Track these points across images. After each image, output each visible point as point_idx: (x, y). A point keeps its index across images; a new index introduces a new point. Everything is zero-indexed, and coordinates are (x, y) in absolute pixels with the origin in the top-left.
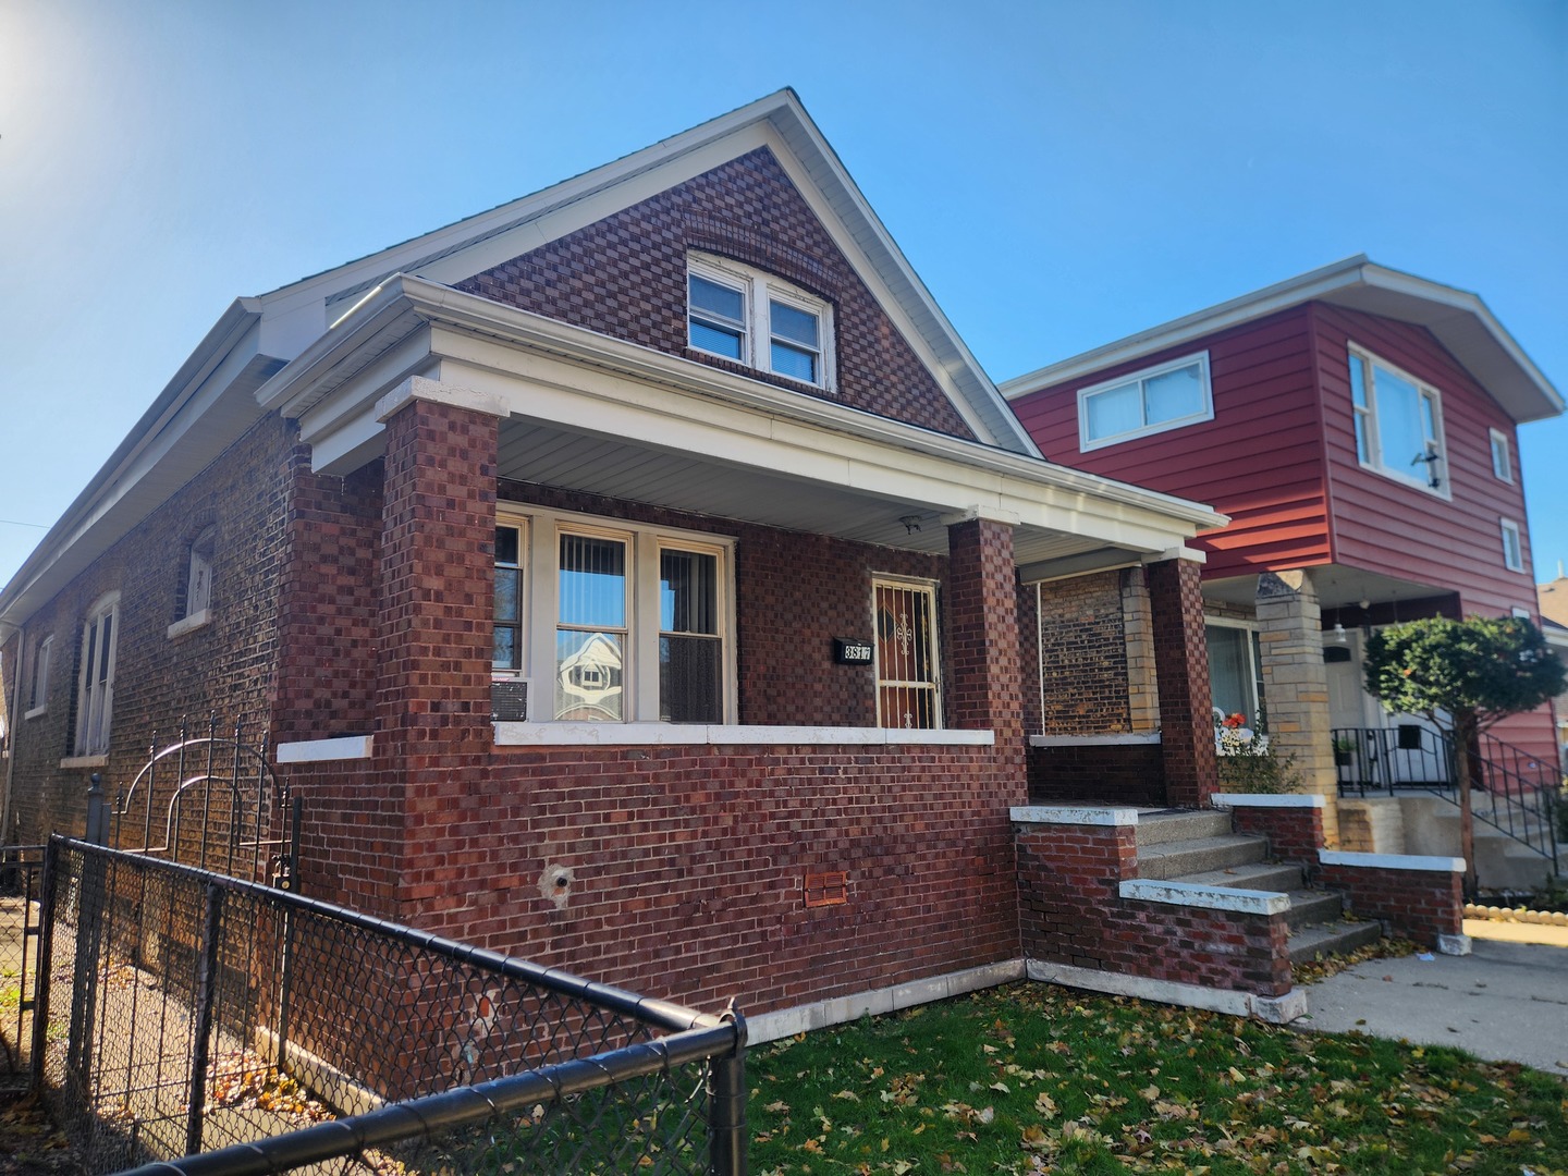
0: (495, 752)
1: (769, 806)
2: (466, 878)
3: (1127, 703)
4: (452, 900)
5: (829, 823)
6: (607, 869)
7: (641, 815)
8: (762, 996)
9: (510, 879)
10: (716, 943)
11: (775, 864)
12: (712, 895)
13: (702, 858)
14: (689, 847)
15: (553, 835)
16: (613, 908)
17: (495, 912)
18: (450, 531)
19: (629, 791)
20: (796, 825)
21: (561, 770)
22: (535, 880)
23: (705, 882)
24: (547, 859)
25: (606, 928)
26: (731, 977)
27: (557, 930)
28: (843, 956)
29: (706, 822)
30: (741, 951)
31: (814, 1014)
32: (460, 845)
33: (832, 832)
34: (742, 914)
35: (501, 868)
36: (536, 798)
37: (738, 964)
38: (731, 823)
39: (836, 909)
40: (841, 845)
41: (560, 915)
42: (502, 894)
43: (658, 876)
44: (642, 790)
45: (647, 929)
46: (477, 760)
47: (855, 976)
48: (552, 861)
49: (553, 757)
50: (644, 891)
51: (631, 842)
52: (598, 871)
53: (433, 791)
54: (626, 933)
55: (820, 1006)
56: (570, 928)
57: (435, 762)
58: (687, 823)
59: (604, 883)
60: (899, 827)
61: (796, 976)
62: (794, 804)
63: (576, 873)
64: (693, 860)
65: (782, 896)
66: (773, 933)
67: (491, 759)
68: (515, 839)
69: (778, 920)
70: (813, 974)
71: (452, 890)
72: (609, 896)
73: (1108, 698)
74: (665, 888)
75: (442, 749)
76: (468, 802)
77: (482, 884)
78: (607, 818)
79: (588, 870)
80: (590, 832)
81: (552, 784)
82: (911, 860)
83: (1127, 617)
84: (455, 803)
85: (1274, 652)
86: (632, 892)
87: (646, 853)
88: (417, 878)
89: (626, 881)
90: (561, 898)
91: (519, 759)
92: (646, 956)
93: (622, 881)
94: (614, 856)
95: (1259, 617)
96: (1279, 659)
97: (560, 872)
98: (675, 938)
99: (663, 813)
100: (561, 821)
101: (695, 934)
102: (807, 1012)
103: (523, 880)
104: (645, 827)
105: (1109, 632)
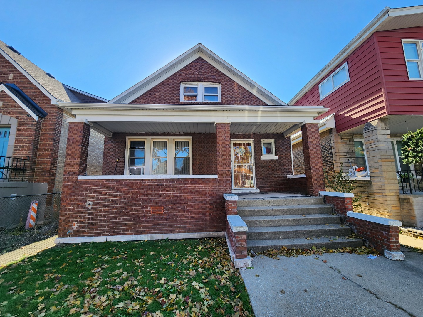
0: (79, 181)
1: (142, 192)
2: (72, 202)
3: (333, 166)
4: (69, 206)
5: (160, 196)
6: (100, 203)
7: (109, 193)
8: (138, 231)
9: (80, 203)
10: (127, 219)
11: (143, 204)
12: (125, 209)
13: (123, 202)
14: (120, 199)
15: (89, 196)
16: (101, 210)
17: (77, 208)
18: (73, 143)
19: (107, 188)
20: (150, 196)
21: (92, 184)
22: (85, 203)
23: (123, 207)
24: (87, 200)
25: (99, 213)
26: (130, 226)
27: (89, 213)
28: (163, 225)
29: (125, 195)
30: (133, 221)
31: (151, 237)
32: (71, 196)
33: (161, 198)
34: (133, 214)
35: (79, 201)
36: (86, 189)
37: (132, 224)
38: (131, 195)
39: (161, 215)
40: (163, 201)
41: (90, 210)
42: (78, 206)
43: (112, 205)
44: (109, 188)
45: (109, 215)
46: (75, 182)
47: (167, 230)
48: (89, 200)
49: (90, 182)
50: (108, 207)
51: (106, 198)
52: (98, 203)
53: (67, 187)
54: (104, 215)
55: (154, 235)
56: (91, 213)
57: (68, 182)
58: (120, 195)
59: (99, 205)
60: (183, 197)
61: (148, 228)
62: (149, 191)
63: (93, 203)
64: (121, 202)
65: (145, 211)
66: (142, 218)
67: (78, 182)
68: (82, 196)
69: (144, 216)
70: (154, 228)
71: (69, 204)
72: (100, 207)
73: (329, 164)
74: (113, 207)
75: (69, 180)
76: (73, 189)
77: (75, 203)
78: (101, 193)
79: (96, 202)
80: (97, 195)
81: (90, 187)
82: (186, 205)
83: (332, 142)
84: (71, 189)
85: (369, 147)
86: (105, 207)
87: (109, 200)
88: (63, 201)
89: (104, 205)
90: (90, 207)
91: (83, 182)
92: (109, 220)
93: (103, 205)
94: (102, 200)
95: (364, 137)
96: (371, 149)
97: (90, 202)
98: (116, 217)
99: (114, 193)
100: (91, 193)
101: (121, 217)
102: (149, 236)
103: (82, 203)
104: (110, 195)
105: (328, 147)
